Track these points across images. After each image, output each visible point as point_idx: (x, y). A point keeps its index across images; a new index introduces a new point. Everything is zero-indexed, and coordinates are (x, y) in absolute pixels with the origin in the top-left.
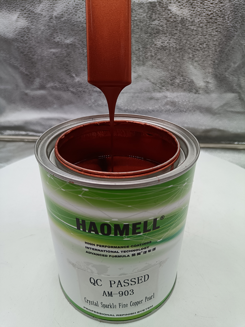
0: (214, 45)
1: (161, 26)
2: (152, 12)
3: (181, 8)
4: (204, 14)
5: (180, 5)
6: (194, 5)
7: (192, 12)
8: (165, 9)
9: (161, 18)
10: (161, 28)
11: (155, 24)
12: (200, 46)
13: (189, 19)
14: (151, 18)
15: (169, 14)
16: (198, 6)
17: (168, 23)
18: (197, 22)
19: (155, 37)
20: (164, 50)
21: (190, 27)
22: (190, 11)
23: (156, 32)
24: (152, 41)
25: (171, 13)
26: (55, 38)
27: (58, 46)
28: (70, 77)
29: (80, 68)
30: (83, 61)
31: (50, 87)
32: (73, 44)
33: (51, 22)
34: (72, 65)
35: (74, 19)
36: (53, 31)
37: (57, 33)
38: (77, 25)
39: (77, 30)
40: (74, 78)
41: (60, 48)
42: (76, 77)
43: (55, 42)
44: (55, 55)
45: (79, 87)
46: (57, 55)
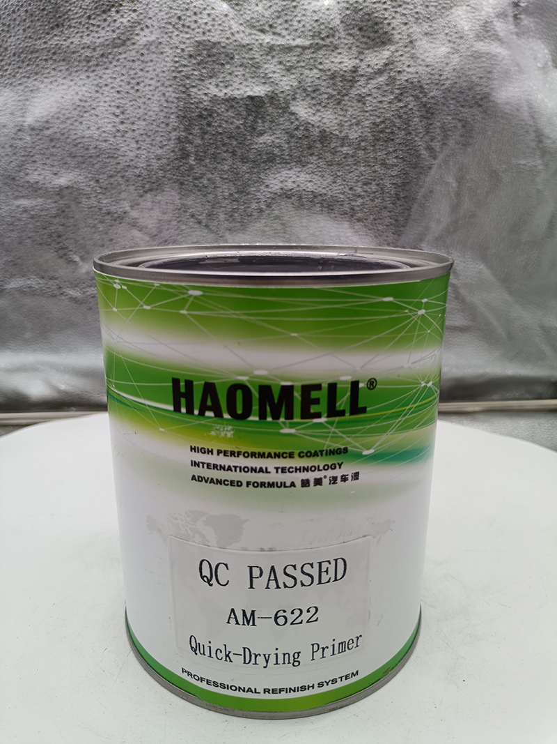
0: (393, 186)
1: (278, 147)
2: (256, 117)
3: (318, 111)
4: (367, 123)
5: (314, 105)
6: (345, 105)
7: (341, 118)
8: (285, 112)
9: (276, 129)
10: (276, 151)
11: (265, 143)
12: (365, 187)
13: (337, 132)
14: (255, 129)
15: (292, 123)
16: (352, 107)
17: (293, 140)
18: (353, 139)
19: (266, 170)
20: (286, 197)
21: (339, 149)
22: (337, 116)
23: (268, 158)
24: (260, 178)
25: (297, 119)
26: (27, 174)
27: (36, 191)
28: (68, 263)
29: (91, 239)
30: (99, 225)
31: (14, 288)
32: (72, 187)
33: (21, 139)
34: (72, 236)
35: (75, 132)
36: (23, 159)
37: (35, 161)
38: (82, 145)
39: (82, 156)
40: (77, 265)
41: (40, 198)
42: (81, 264)
43: (28, 182)
44: (29, 214)
45: (90, 286)
46: (32, 213)
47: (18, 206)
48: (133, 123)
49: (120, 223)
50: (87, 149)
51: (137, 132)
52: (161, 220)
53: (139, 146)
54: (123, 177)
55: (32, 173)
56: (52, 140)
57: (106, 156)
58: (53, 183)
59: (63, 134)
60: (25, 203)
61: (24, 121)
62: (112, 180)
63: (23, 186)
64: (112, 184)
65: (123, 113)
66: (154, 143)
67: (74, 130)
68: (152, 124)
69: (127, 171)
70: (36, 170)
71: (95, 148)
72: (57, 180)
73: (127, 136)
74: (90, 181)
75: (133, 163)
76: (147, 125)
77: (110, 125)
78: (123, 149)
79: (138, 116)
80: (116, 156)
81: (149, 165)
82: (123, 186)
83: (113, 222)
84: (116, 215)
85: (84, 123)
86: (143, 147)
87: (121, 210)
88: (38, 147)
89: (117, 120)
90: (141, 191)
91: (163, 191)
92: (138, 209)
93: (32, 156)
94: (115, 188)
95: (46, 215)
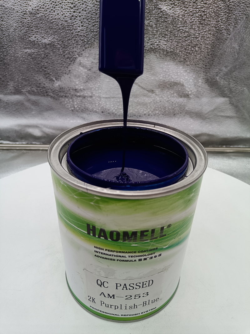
0: (206, 48)
3: (173, 7)
5: (171, 4)
6: (186, 4)
7: (184, 11)
8: (155, 7)
13: (181, 19)
15: (159, 13)
16: (190, 5)
17: (158, 22)
22: (182, 10)
26: (30, 37)
27: (34, 45)
28: (50, 81)
29: (60, 70)
30: (64, 63)
31: (26, 91)
32: (51, 44)
33: (25, 18)
34: (51, 68)
35: (52, 16)
36: (28, 29)
37: (33, 30)
38: (55, 23)
39: (56, 29)
40: (54, 81)
41: (36, 48)
42: (56, 81)
43: (30, 40)
44: (31, 56)
45: (60, 92)
46: (33, 56)
47: (26, 53)
48: (80, 12)
49: (74, 63)
50: (58, 25)
51: (82, 17)
52: (93, 62)
53: (82, 24)
54: (75, 40)
55: (32, 36)
56: (40, 20)
57: (67, 29)
58: (42, 41)
59: (46, 17)
60: (29, 51)
61: (27, 9)
62: (69, 42)
63: (28, 42)
64: (70, 43)
65: (75, 6)
66: (90, 23)
67: (51, 14)
68: (89, 13)
69: (76, 37)
70: (33, 35)
71: (61, 25)
72: (43, 40)
73: (77, 18)
74: (60, 41)
75: (80, 33)
76: (87, 13)
77: (68, 13)
78: (74, 26)
79: (82, 8)
80: (71, 29)
81: (87, 35)
82: (75, 44)
83: (70, 62)
84: (71, 59)
85: (56, 11)
86: (84, 25)
87: (74, 56)
88: (34, 23)
89: (72, 10)
90: (83, 48)
91: (94, 48)
92: (82, 56)
93: (32, 27)
94: (71, 45)
95: (39, 57)
